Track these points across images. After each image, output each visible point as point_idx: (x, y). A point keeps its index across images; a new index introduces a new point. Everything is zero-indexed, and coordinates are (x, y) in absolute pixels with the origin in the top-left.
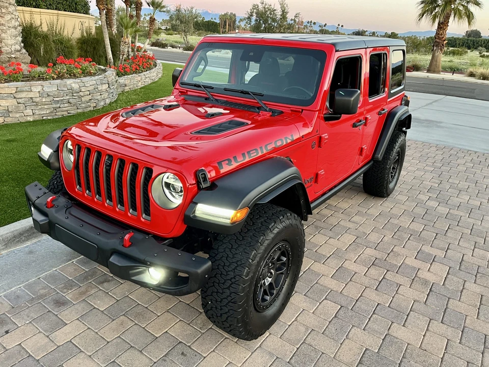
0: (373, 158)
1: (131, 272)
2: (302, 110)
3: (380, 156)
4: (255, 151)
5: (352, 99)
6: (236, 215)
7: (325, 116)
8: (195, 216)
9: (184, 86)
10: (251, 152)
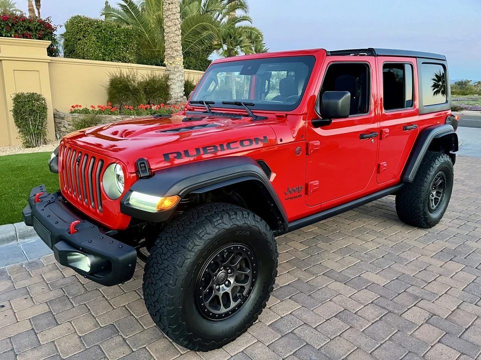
0: (402, 180)
1: (69, 258)
2: (287, 115)
3: (411, 177)
4: (212, 148)
5: (340, 101)
6: (162, 203)
7: (313, 121)
8: (129, 204)
9: (193, 104)
10: (208, 149)
